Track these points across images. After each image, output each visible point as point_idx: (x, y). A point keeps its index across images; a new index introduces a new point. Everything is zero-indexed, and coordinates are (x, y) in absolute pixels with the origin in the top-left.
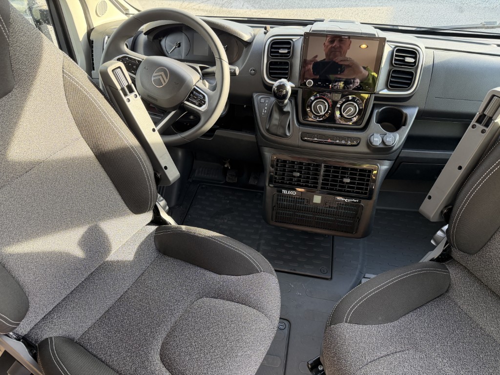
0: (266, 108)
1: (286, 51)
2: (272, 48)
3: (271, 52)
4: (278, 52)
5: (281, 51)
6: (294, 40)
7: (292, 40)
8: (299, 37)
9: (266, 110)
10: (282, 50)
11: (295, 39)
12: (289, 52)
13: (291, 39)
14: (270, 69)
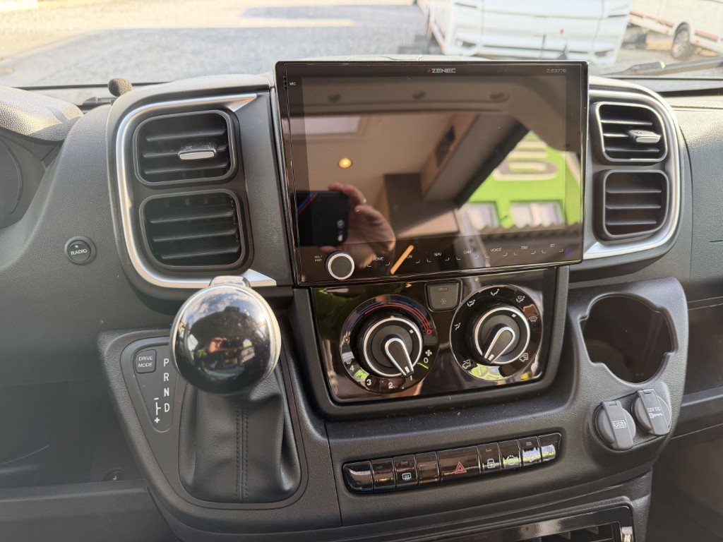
0: (167, 392)
1: (208, 153)
2: (144, 146)
3: (145, 164)
4: (176, 161)
5: (188, 155)
6: (233, 108)
7: (228, 111)
8: (254, 95)
9: (167, 399)
10: (189, 148)
11: (236, 103)
12: (223, 156)
13: (222, 107)
14: (152, 230)
